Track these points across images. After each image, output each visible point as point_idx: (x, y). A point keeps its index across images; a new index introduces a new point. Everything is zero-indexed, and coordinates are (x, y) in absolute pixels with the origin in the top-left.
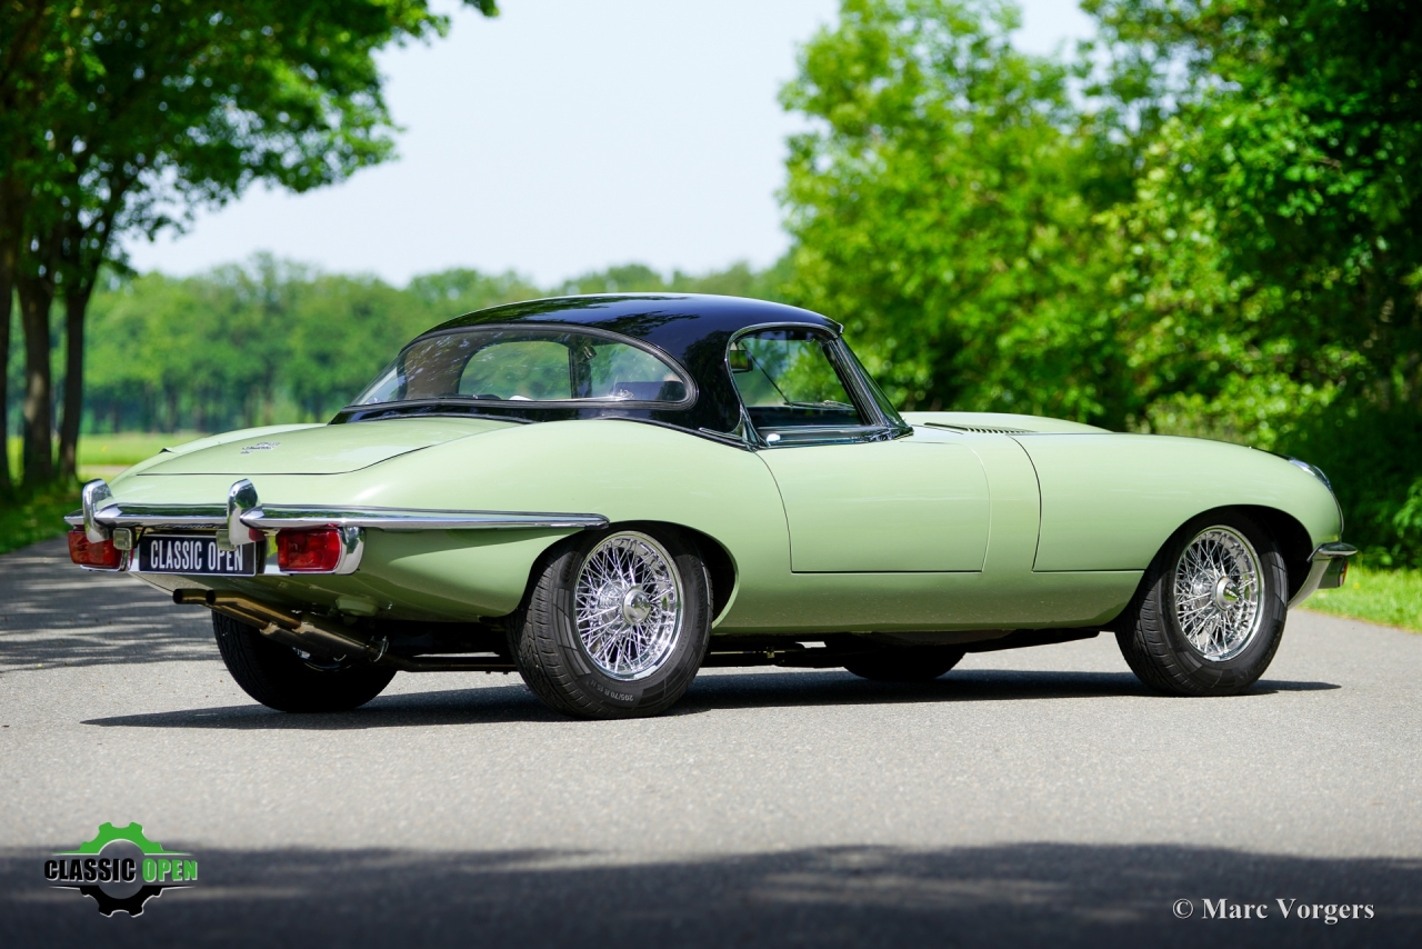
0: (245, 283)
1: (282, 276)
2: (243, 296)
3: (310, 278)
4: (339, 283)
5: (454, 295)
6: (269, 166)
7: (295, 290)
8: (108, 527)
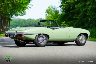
0: (17, 19)
1: (19, 19)
2: (17, 20)
3: (21, 19)
4: (22, 19)
5: (30, 20)
6: (19, 15)
7: (20, 20)
8: (7, 34)
